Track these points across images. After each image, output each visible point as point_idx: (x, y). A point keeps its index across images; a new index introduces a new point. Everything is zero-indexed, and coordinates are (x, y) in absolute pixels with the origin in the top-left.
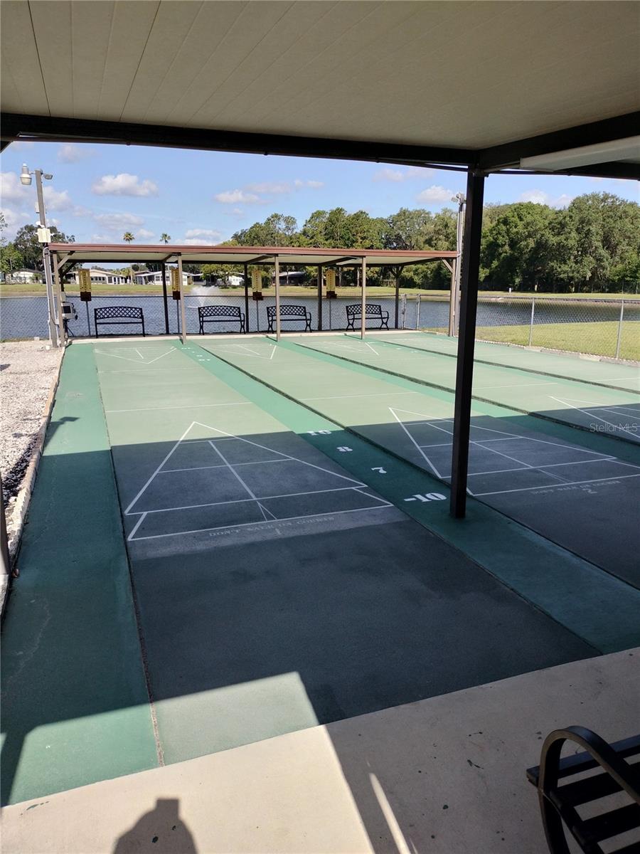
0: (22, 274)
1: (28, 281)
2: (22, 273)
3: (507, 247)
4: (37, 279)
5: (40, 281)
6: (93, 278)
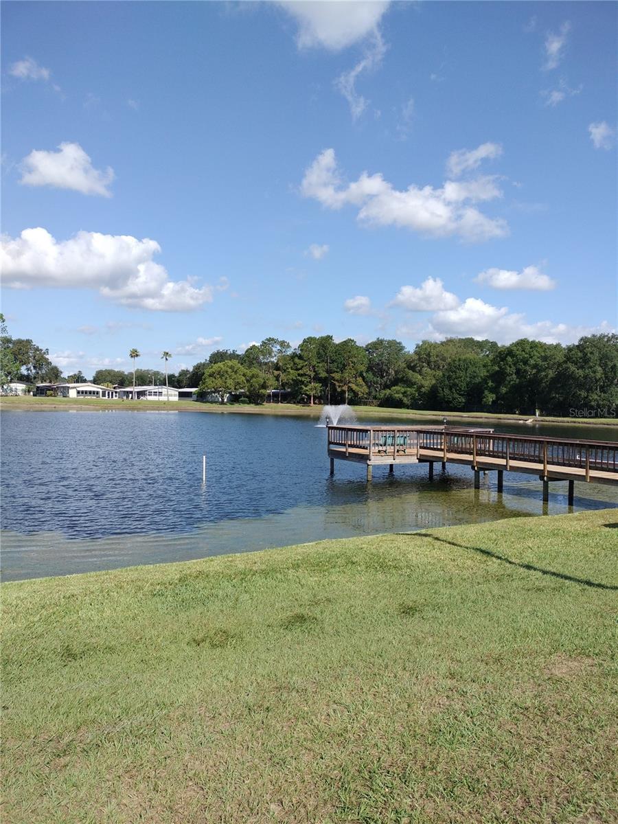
0: (13, 385)
1: (20, 393)
3: (514, 376)
4: (29, 391)
5: (32, 393)
6: (86, 392)
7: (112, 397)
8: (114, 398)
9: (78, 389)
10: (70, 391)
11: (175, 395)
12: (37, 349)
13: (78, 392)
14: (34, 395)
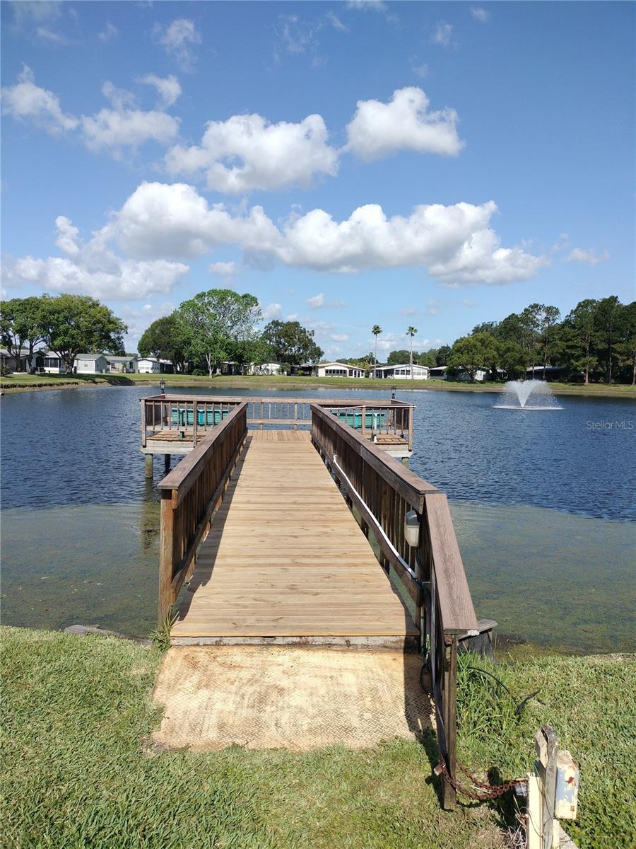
0: (270, 366)
1: (274, 373)
2: (270, 364)
4: (283, 371)
5: (286, 373)
6: (334, 371)
7: (359, 376)
8: (361, 377)
9: (326, 368)
10: (320, 370)
11: (424, 374)
12: (304, 331)
13: (327, 371)
14: (288, 375)
